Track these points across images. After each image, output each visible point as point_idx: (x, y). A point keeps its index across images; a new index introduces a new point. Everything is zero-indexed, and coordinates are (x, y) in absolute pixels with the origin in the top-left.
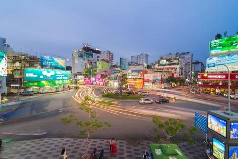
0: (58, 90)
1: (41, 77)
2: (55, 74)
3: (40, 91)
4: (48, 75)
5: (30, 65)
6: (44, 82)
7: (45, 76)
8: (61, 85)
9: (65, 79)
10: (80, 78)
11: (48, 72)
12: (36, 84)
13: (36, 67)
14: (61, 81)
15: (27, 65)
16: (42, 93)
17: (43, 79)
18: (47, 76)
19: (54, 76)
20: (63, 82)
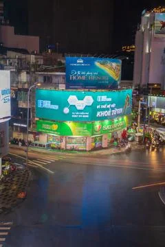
0: (98, 144)
1: (66, 110)
2: (96, 103)
3: (63, 145)
4: (80, 105)
5: (45, 80)
6: (70, 124)
7: (73, 108)
8: (107, 131)
9: (118, 115)
10: (154, 104)
11: (80, 98)
12: (55, 127)
13: (56, 86)
14: (107, 122)
15: (41, 79)
16: (67, 150)
17: (68, 117)
18: (78, 108)
19: (92, 109)
20: (112, 123)
